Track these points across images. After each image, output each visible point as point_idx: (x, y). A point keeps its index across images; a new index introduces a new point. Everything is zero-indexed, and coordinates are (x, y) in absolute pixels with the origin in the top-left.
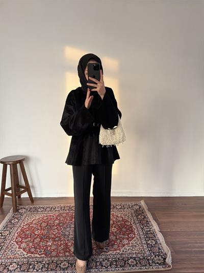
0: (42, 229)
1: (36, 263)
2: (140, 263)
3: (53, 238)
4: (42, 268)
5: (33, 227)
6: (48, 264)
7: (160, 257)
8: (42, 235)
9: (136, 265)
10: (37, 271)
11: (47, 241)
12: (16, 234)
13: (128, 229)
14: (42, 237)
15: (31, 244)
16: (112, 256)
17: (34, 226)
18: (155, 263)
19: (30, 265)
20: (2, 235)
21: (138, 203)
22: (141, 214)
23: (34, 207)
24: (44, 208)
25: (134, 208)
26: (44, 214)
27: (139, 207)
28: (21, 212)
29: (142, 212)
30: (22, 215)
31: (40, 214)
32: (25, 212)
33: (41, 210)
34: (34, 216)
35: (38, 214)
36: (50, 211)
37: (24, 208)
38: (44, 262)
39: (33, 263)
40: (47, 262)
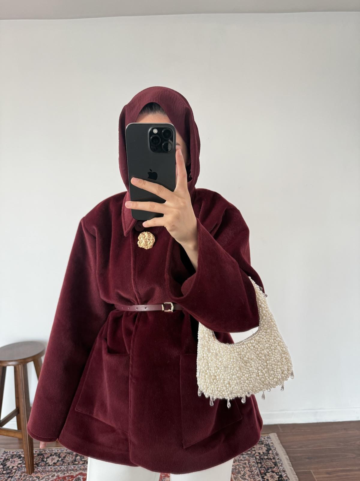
21: (265, 438)
22: (271, 468)
23: (40, 452)
24: (61, 455)
25: (254, 450)
26: (59, 471)
27: (266, 449)
28: (11, 467)
29: (275, 463)
30: (11, 475)
31: (50, 472)
32: (19, 466)
33: (53, 461)
34: (35, 478)
35: (46, 472)
36: (72, 462)
37: (18, 457)
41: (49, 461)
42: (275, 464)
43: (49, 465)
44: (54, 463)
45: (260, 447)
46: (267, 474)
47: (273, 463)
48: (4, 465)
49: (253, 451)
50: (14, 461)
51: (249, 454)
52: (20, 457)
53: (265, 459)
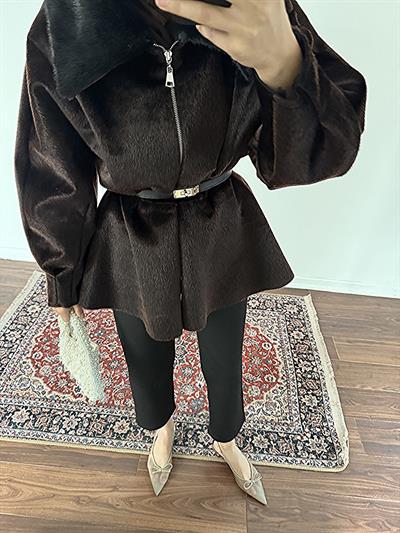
4: (77, 427)
6: (90, 420)
7: (322, 439)
9: (267, 450)
10: (67, 432)
12: (34, 341)
18: (309, 453)
19: (54, 417)
21: (298, 300)
22: (298, 327)
25: (286, 309)
27: (297, 309)
29: (303, 323)
38: (82, 415)
39: (60, 413)
40: (88, 416)
42: (304, 325)
45: (291, 307)
46: (294, 332)
48: (43, 287)
49: (283, 309)
51: (279, 311)
53: (294, 318)
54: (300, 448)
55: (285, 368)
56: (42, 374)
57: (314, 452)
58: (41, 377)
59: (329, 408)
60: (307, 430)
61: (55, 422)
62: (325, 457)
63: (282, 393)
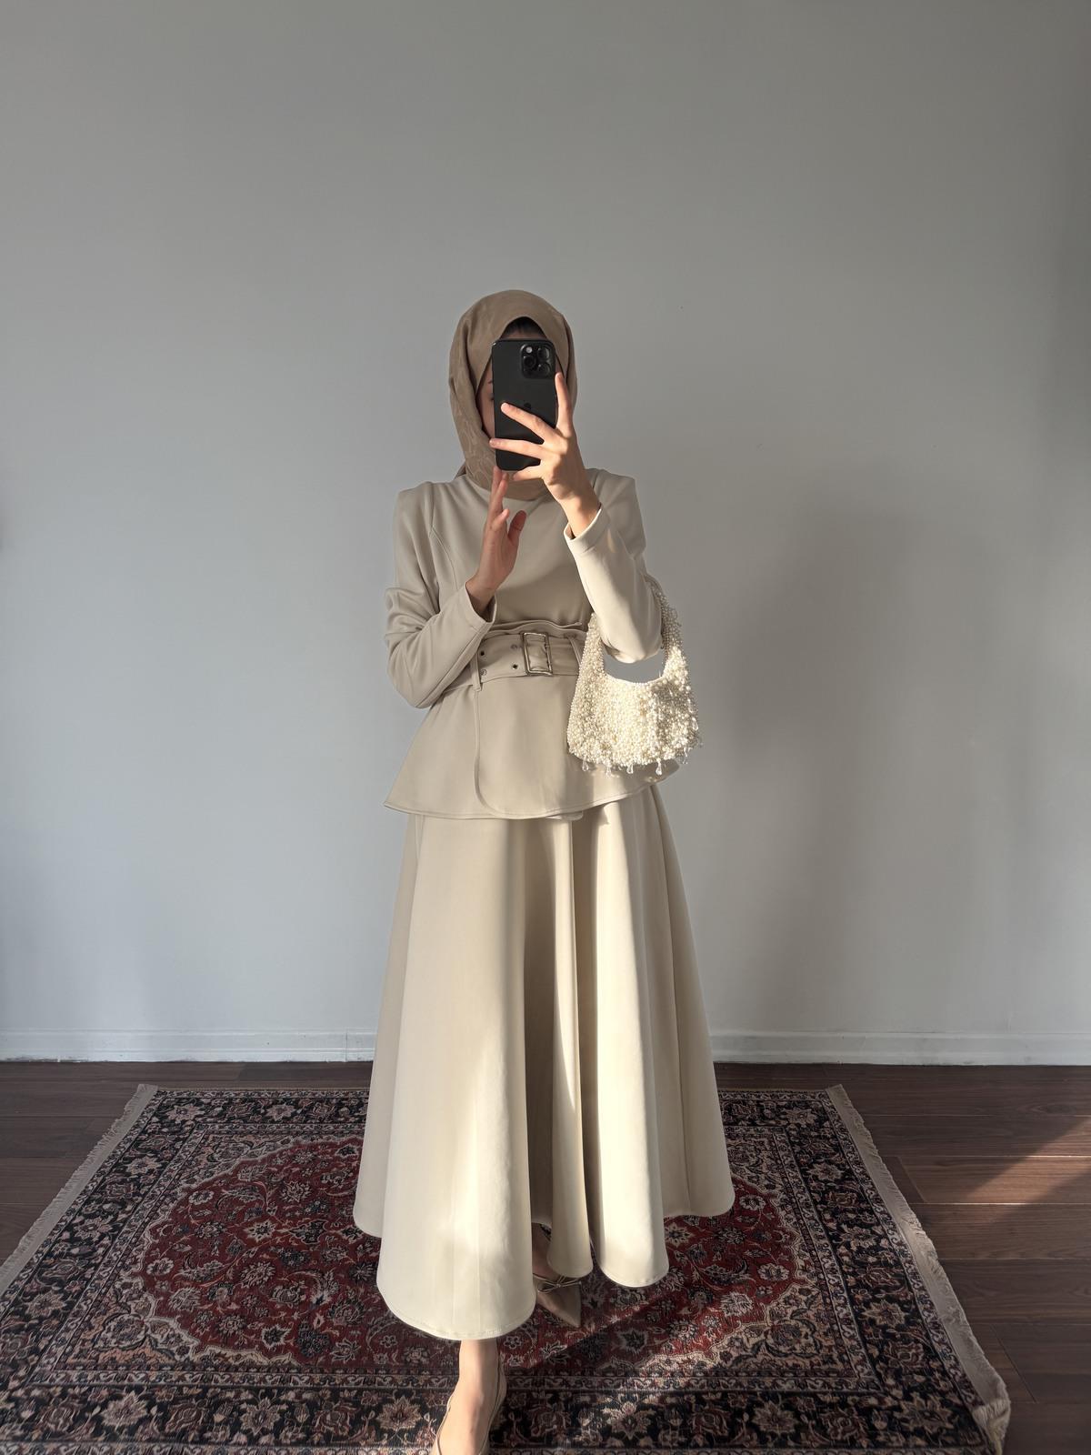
0: (281, 1214)
1: (245, 1395)
2: (821, 1428)
3: (340, 1267)
4: (279, 1427)
5: (236, 1202)
6: (313, 1407)
7: (935, 1400)
8: (288, 1246)
9: (796, 1438)
10: (253, 1441)
11: (310, 1282)
12: (147, 1236)
13: (756, 1236)
14: (284, 1259)
15: (223, 1294)
16: (661, 1381)
17: (244, 1197)
18: (906, 1434)
19: (217, 1404)
20: (73, 1240)
21: (814, 1097)
22: (825, 1154)
23: (248, 1095)
24: (300, 1102)
25: (787, 1119)
26: (297, 1134)
27: (816, 1117)
28: (178, 1121)
29: (836, 1145)
30: (181, 1137)
31: (276, 1134)
32: (200, 1119)
33: (282, 1115)
34: (242, 1145)
35: (267, 1134)
36: (330, 1118)
37: (193, 1102)
38: (291, 1395)
39: (230, 1395)
40: (306, 1396)
41: (272, 1112)
42: (838, 1148)
43: (273, 1122)
44: (283, 1118)
45: (800, 1114)
46: (814, 1165)
47: (831, 1145)
48: (162, 1118)
49: (781, 1119)
50: (186, 1111)
51: (772, 1125)
52: (198, 1103)
53: (811, 1136)
54: (880, 1424)
55: (808, 1246)
56: (175, 1306)
57: (920, 1432)
58: (171, 1314)
59: (937, 1326)
60: (890, 1382)
61: (218, 1418)
62: (949, 1440)
63: (809, 1303)
